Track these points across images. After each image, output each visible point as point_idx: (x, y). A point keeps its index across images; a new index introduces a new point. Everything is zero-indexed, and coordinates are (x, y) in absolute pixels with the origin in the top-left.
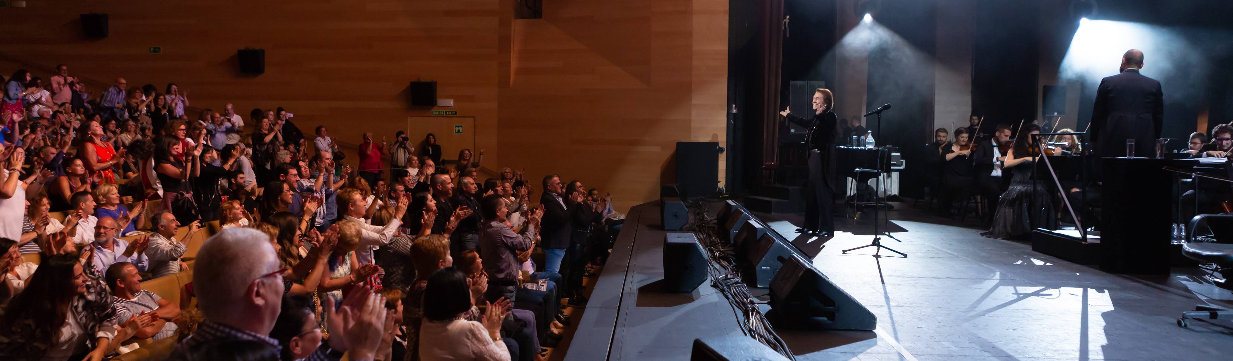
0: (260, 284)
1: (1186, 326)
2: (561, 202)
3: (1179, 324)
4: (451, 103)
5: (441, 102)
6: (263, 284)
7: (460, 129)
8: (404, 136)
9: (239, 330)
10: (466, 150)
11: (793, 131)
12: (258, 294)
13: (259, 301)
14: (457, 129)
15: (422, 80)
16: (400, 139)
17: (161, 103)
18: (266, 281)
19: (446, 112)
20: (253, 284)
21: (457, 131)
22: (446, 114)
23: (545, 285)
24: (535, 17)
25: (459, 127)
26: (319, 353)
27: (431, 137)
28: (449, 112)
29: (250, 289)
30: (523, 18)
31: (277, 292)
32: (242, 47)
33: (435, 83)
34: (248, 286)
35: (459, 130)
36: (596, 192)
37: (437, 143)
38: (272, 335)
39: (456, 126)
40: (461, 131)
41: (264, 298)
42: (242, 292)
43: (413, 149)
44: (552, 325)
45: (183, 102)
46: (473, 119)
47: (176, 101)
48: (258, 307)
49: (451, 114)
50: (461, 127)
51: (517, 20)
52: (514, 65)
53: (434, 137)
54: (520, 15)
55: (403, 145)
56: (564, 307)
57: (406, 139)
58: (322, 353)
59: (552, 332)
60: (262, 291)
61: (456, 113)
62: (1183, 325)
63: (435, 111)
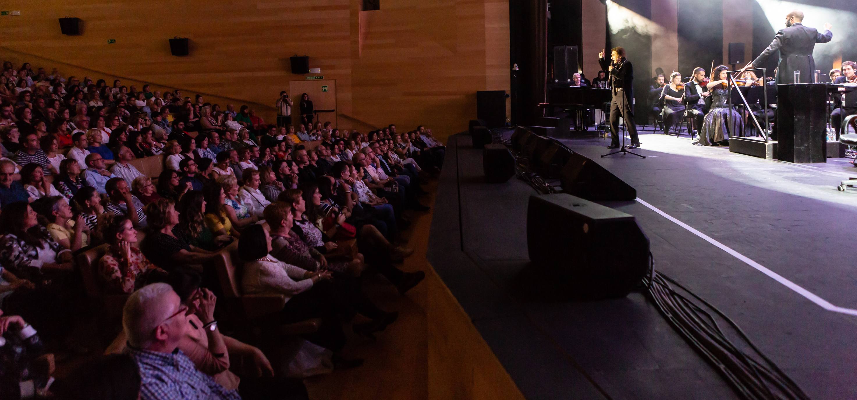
1: (844, 190)
3: (839, 189)
4: (319, 71)
5: (312, 71)
7: (326, 88)
8: (285, 94)
11: (557, 81)
14: (324, 88)
15: (298, 56)
16: (283, 96)
19: (316, 77)
21: (323, 90)
22: (316, 78)
24: (374, 9)
25: (325, 87)
27: (306, 96)
28: (318, 77)
30: (367, 10)
33: (307, 57)
35: (325, 90)
36: (422, 128)
37: (309, 100)
39: (323, 87)
40: (326, 90)
43: (292, 103)
46: (333, 82)
49: (319, 78)
50: (327, 87)
51: (363, 12)
52: (361, 42)
53: (307, 96)
54: (365, 8)
55: (285, 101)
57: (288, 96)
61: (322, 78)
62: (842, 189)
63: (308, 77)
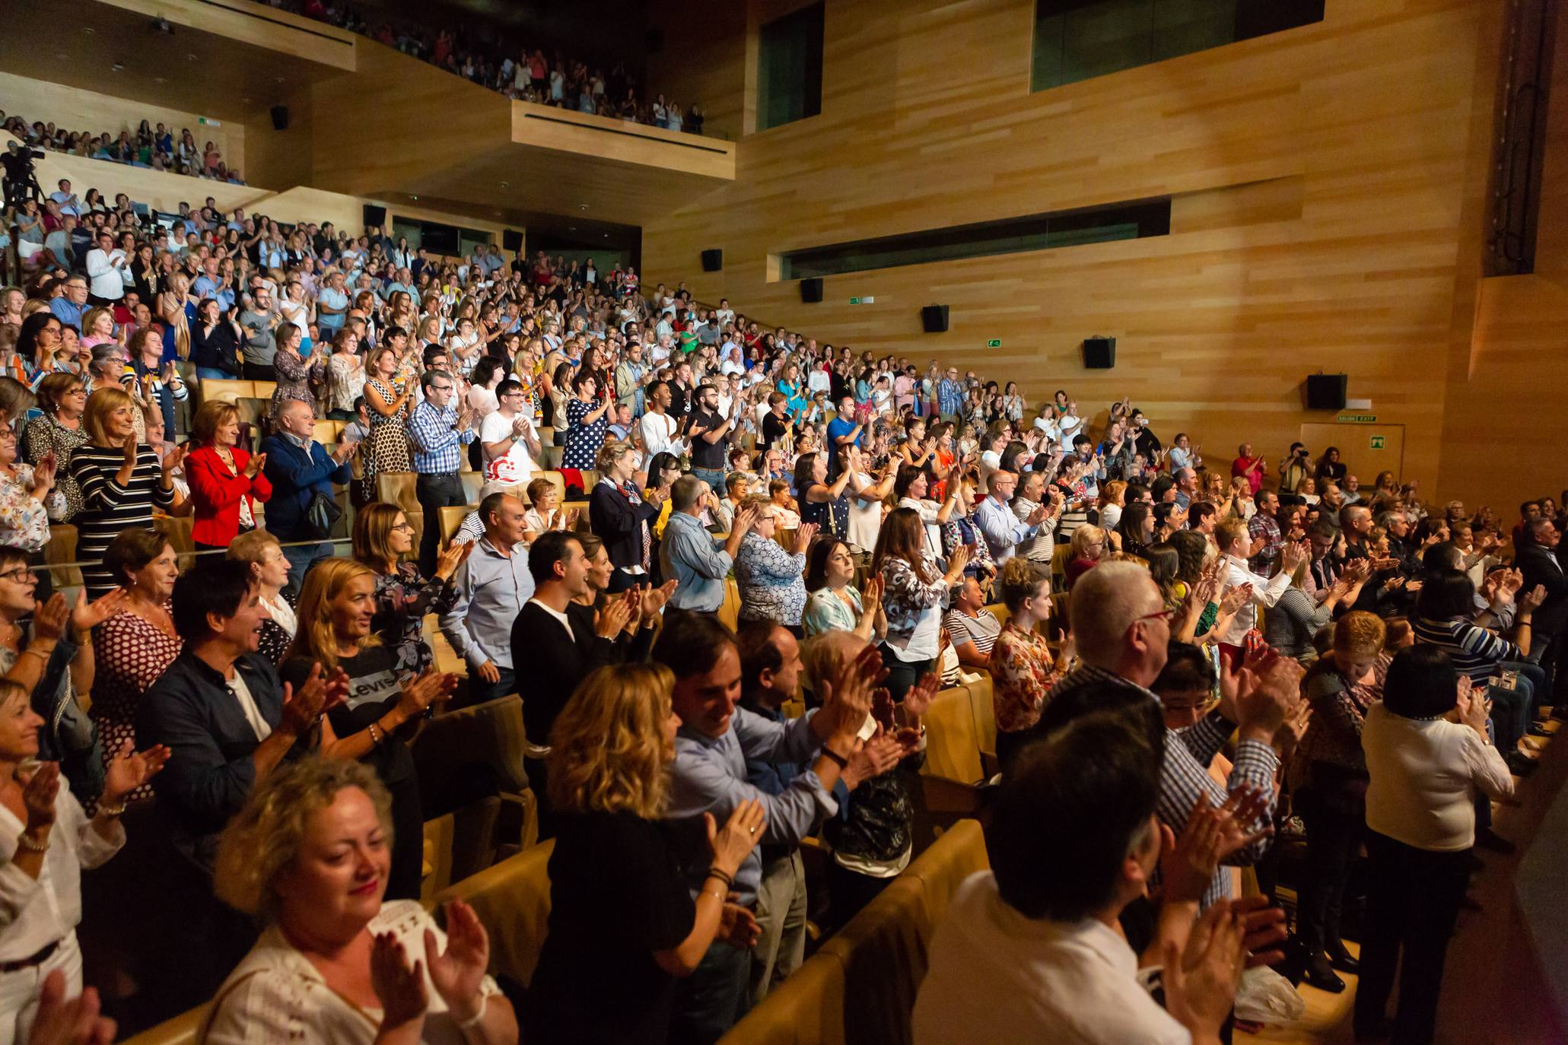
0: (1142, 627)
2: (1554, 559)
4: (1367, 404)
5: (1352, 403)
6: (1145, 626)
7: (1380, 442)
8: (1301, 449)
9: (1117, 677)
10: (1388, 472)
12: (1139, 638)
13: (1140, 646)
14: (1375, 441)
15: (1325, 373)
16: (1296, 454)
17: (998, 405)
18: (1147, 622)
19: (1359, 418)
20: (1132, 625)
21: (1374, 445)
22: (1359, 420)
23: (1514, 682)
24: (1519, 272)
25: (1378, 439)
26: (1206, 721)
27: (1334, 453)
28: (1364, 417)
29: (1129, 632)
30: (1498, 274)
31: (1161, 637)
32: (1089, 337)
33: (1345, 377)
34: (1127, 627)
35: (1377, 444)
38: (1153, 688)
39: (1373, 439)
40: (1381, 445)
41: (1146, 643)
42: (1121, 633)
44: (1520, 742)
45: (1021, 403)
46: (1399, 430)
47: (1014, 401)
48: (1139, 652)
49: (1366, 420)
50: (1382, 439)
51: (1489, 280)
52: (1476, 347)
53: (1338, 454)
54: (1492, 270)
55: (1300, 462)
56: (1544, 720)
57: (1306, 454)
58: (1211, 721)
59: (1521, 754)
60: (1143, 633)
61: (1374, 419)
63: (1341, 416)
